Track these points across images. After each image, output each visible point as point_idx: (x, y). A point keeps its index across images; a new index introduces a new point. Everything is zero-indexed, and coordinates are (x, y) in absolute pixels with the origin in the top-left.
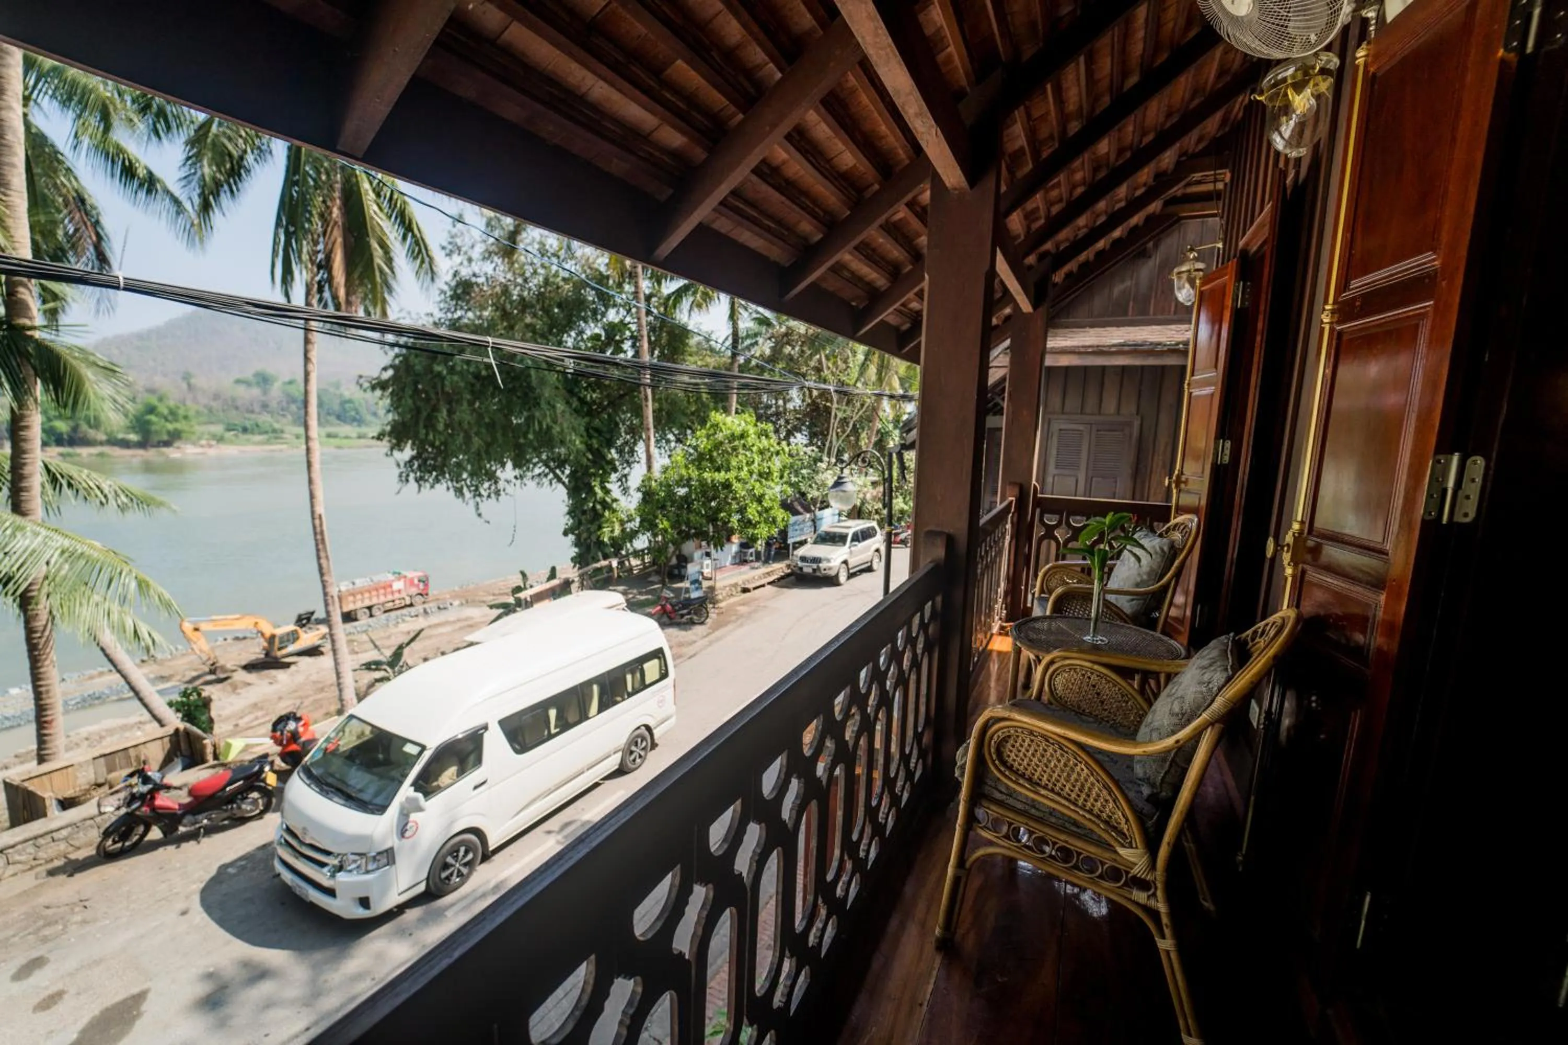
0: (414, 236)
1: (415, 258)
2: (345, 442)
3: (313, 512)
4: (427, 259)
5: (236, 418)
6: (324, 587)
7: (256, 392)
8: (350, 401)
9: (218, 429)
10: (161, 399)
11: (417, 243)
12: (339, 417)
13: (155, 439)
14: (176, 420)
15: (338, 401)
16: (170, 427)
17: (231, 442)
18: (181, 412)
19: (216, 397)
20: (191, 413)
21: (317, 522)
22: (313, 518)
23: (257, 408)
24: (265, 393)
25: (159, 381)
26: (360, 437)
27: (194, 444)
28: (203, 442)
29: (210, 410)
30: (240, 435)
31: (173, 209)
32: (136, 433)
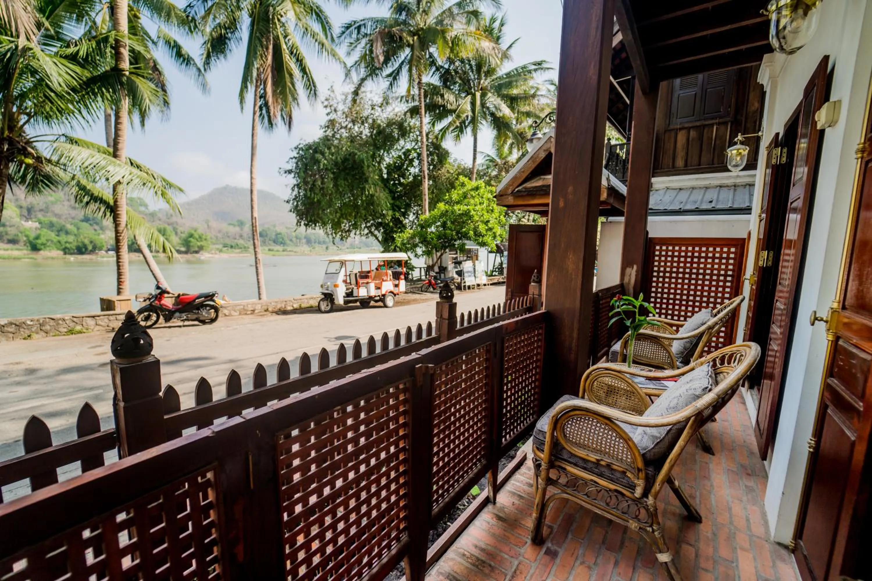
0: (307, 76)
1: (308, 89)
2: (277, 253)
3: (252, 216)
4: (313, 88)
5: (228, 241)
6: (256, 254)
7: (237, 229)
8: (280, 234)
9: (220, 246)
10: (195, 231)
11: (309, 80)
12: (274, 242)
13: (192, 249)
14: (202, 241)
15: (274, 234)
16: (199, 244)
17: (225, 252)
18: (204, 237)
19: (220, 231)
20: (208, 237)
21: (254, 221)
22: (252, 219)
23: (237, 237)
24: (242, 229)
25: (195, 225)
26: (283, 251)
27: (209, 252)
28: (213, 252)
29: (217, 237)
30: (230, 249)
31: (197, 73)
32: (184, 247)
